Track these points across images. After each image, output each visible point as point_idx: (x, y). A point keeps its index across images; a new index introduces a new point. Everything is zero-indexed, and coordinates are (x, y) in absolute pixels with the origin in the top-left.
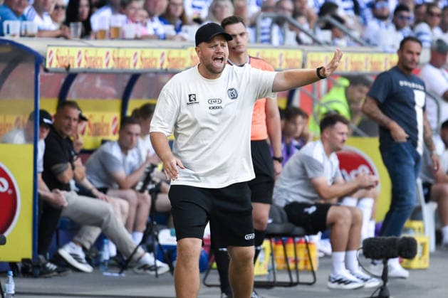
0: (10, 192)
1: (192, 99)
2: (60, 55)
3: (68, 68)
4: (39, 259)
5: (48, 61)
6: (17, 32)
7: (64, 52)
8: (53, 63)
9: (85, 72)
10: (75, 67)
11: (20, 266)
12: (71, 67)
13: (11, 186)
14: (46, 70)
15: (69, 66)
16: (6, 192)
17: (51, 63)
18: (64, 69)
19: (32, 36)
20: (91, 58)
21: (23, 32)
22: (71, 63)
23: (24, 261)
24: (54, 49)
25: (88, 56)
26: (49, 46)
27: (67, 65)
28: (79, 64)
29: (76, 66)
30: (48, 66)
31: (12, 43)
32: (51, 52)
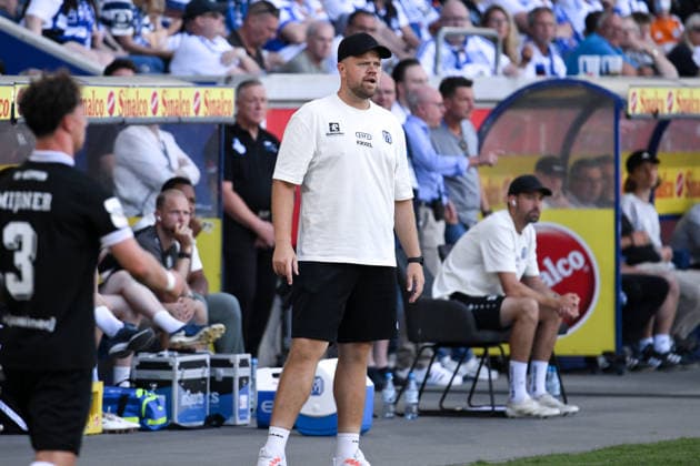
0: (586, 269)
1: (334, 129)
2: (645, 98)
3: (656, 114)
4: (623, 352)
5: (631, 105)
6: (597, 70)
7: (650, 94)
8: (637, 107)
9: (678, 118)
10: (664, 111)
11: (602, 361)
12: (660, 112)
13: (588, 261)
14: (628, 117)
15: (657, 111)
16: (582, 270)
17: (634, 108)
18: (651, 115)
19: (615, 75)
20: (685, 101)
21: (604, 69)
22: (659, 108)
23: (606, 354)
24: (638, 91)
25: (681, 98)
26: (631, 86)
27: (654, 110)
28: (670, 108)
29: (666, 111)
30: (630, 112)
31: (586, 84)
32: (634, 94)
